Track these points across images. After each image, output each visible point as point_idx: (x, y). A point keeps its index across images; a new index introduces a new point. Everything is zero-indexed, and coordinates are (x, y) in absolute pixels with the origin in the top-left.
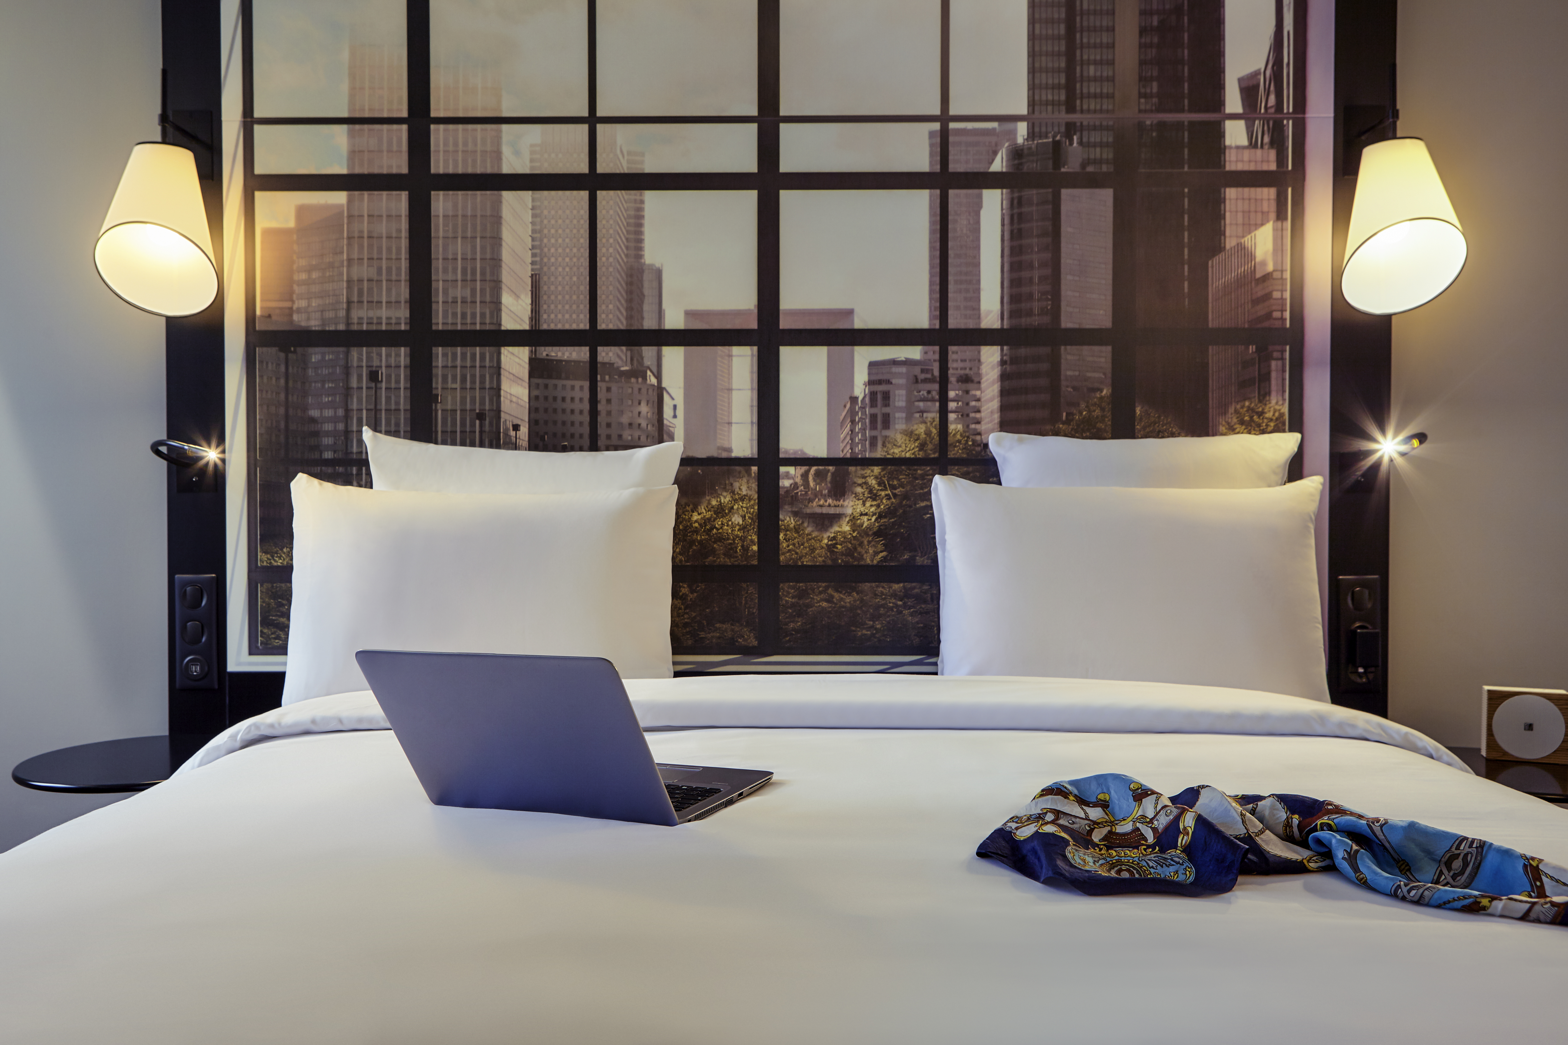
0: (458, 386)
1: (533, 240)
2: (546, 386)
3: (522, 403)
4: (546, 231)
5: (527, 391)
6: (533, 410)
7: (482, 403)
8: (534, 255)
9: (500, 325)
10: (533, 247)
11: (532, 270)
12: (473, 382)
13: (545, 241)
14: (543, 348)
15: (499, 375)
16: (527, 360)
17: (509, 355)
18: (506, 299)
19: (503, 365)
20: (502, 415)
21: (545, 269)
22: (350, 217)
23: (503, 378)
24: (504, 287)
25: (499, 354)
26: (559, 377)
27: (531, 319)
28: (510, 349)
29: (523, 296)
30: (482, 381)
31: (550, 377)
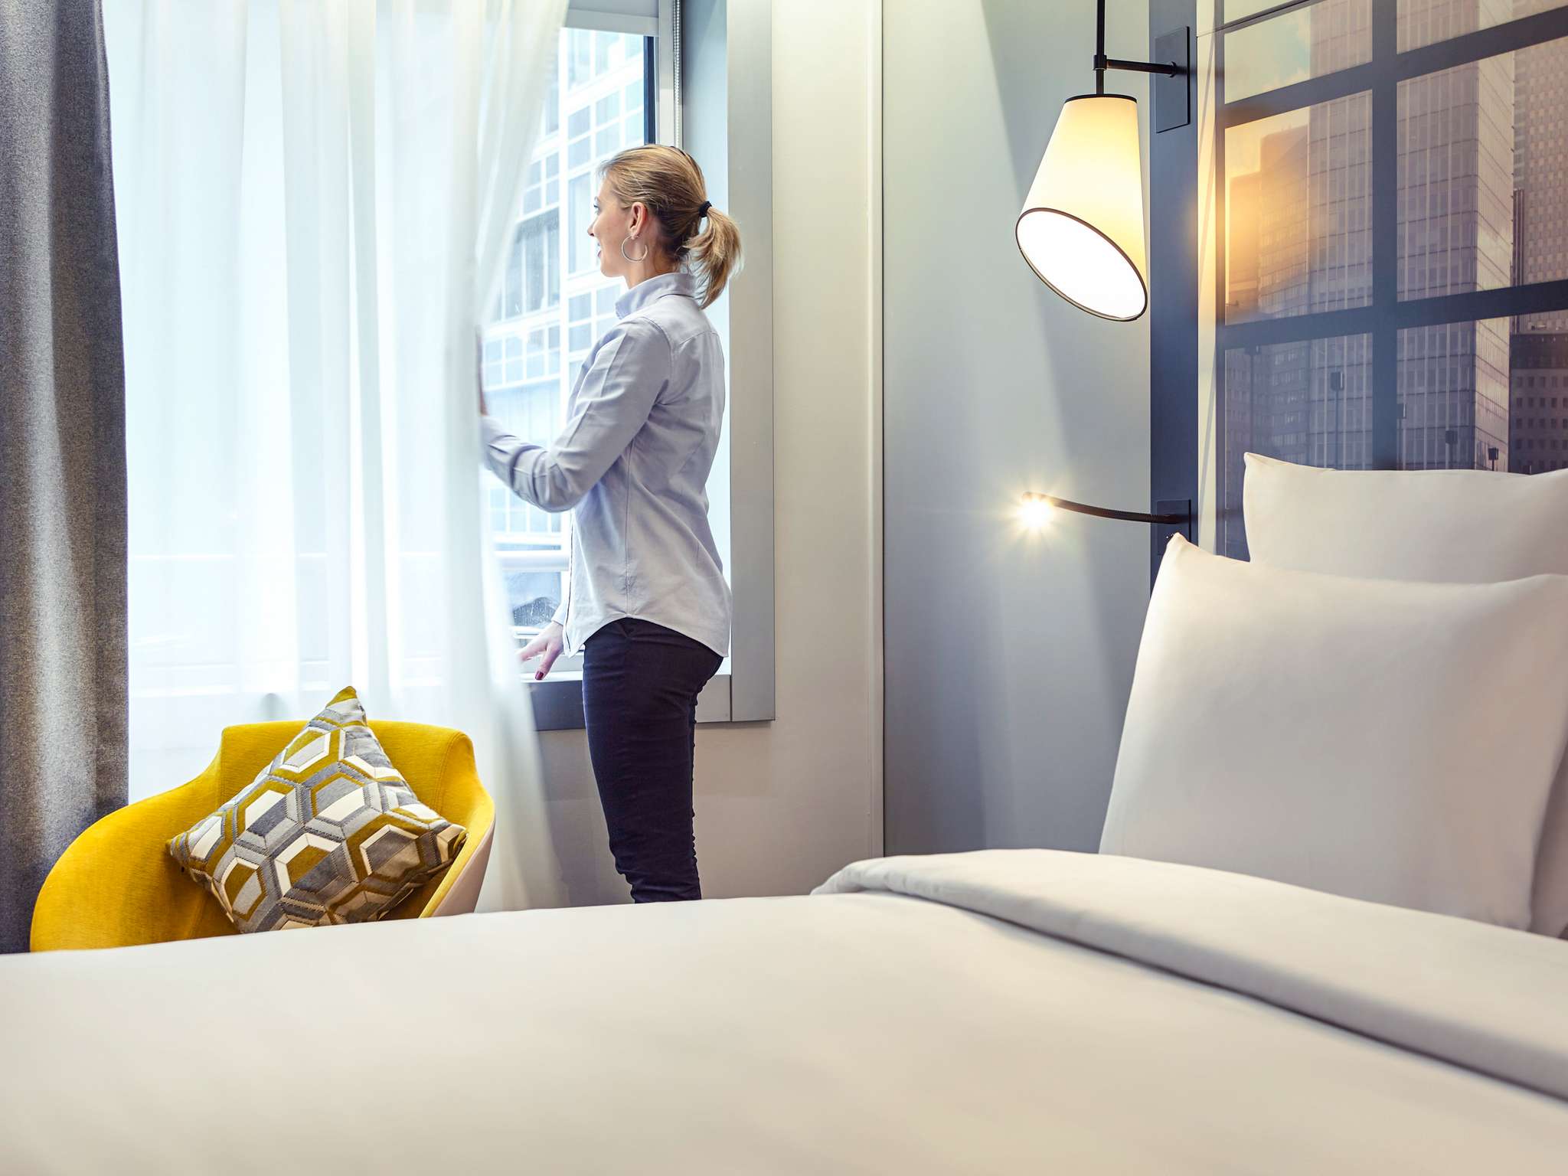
0: (1424, 389)
1: (1517, 133)
2: (1531, 380)
3: (1500, 412)
4: (1532, 115)
5: (1506, 392)
6: (1515, 423)
7: (1453, 416)
8: (1517, 160)
9: (1475, 283)
10: (1517, 146)
11: (1515, 185)
12: (1442, 382)
13: (1532, 131)
14: (1527, 317)
15: (1473, 366)
16: (1507, 340)
17: (1487, 334)
18: (1483, 240)
19: (1478, 352)
20: (1477, 433)
21: (1532, 180)
22: (1312, 143)
23: (1478, 372)
24: (1480, 220)
25: (1473, 331)
26: (1548, 366)
27: (1513, 268)
28: (1487, 322)
29: (1503, 232)
30: (1453, 381)
31: (1537, 365)
